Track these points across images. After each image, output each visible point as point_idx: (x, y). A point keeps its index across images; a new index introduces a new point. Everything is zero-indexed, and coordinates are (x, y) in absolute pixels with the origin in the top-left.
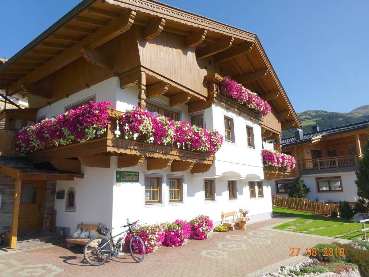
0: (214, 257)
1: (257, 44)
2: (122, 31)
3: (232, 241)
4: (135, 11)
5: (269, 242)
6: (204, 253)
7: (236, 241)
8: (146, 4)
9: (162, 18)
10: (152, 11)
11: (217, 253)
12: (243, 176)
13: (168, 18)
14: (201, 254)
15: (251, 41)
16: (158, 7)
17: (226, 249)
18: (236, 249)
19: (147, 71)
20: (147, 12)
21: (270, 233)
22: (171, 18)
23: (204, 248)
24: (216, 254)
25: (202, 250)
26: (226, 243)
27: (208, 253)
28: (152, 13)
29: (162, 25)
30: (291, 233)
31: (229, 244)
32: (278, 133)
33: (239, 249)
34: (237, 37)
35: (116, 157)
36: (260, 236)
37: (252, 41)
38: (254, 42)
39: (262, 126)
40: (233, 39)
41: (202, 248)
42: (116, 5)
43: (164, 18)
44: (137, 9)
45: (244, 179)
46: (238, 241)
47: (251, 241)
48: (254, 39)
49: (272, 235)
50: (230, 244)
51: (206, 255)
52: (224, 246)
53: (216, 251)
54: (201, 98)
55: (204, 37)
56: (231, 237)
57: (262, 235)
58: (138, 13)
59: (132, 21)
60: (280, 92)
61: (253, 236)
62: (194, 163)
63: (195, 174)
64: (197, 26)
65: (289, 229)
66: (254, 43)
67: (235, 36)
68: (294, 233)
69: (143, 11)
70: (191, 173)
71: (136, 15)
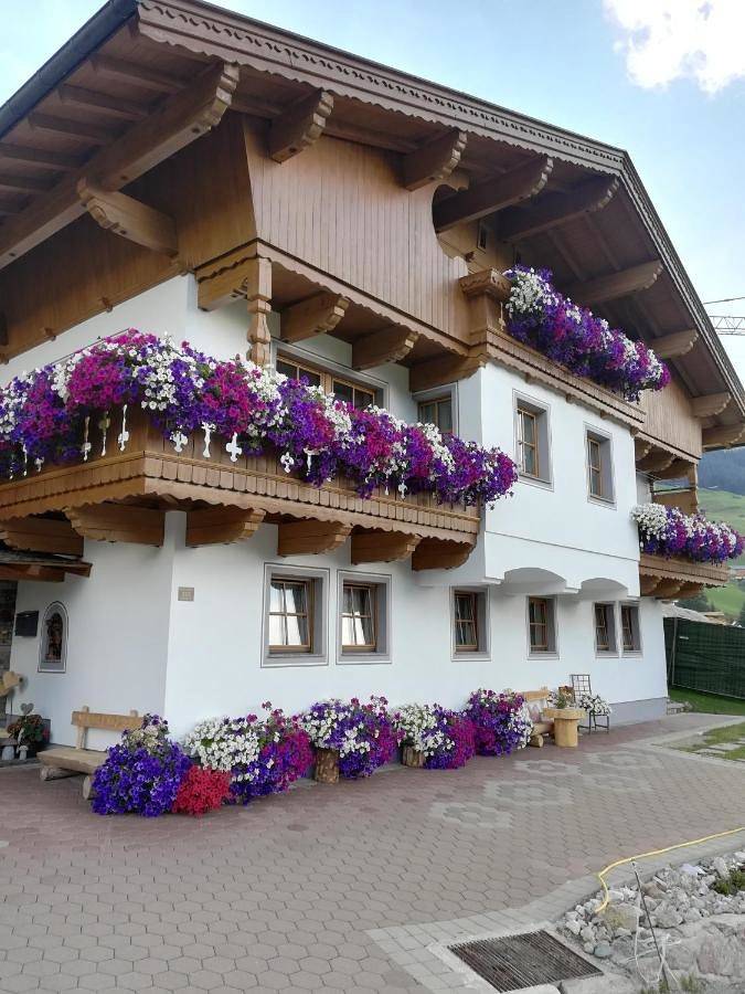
0: (466, 826)
1: (629, 182)
2: (196, 131)
3: (530, 777)
4: (235, 65)
5: (645, 787)
6: (438, 809)
7: (542, 778)
8: (269, 45)
9: (321, 90)
10: (292, 67)
11: (478, 811)
12: (574, 583)
13: (341, 91)
14: (430, 815)
15: (608, 171)
16: (309, 56)
17: (509, 800)
18: (539, 804)
19: (278, 257)
20: (273, 69)
21: (651, 758)
22: (352, 93)
23: (440, 796)
24: (475, 815)
25: (434, 801)
26: (511, 784)
27: (450, 812)
28: (290, 75)
29: (324, 112)
30: (718, 762)
31: (521, 787)
32: (691, 459)
33: (548, 802)
34: (564, 158)
35: (183, 514)
36: (618, 768)
37: (612, 171)
38: (618, 174)
39: (639, 435)
40: (550, 162)
41: (437, 795)
42: (173, 44)
43: (330, 92)
44: (243, 60)
45: (576, 592)
46: (549, 778)
47: (588, 779)
48: (620, 166)
49: (657, 765)
50: (524, 787)
51: (444, 817)
52: (503, 791)
53: (478, 805)
54: (446, 343)
55: (457, 154)
56: (531, 766)
57: (626, 764)
58: (246, 70)
59: (224, 96)
60: (699, 333)
61: (598, 766)
62: (417, 537)
63: (426, 573)
64: (434, 118)
65: (714, 751)
66: (619, 179)
67: (556, 155)
68: (729, 764)
69: (260, 66)
70: (413, 569)
71: (238, 79)
